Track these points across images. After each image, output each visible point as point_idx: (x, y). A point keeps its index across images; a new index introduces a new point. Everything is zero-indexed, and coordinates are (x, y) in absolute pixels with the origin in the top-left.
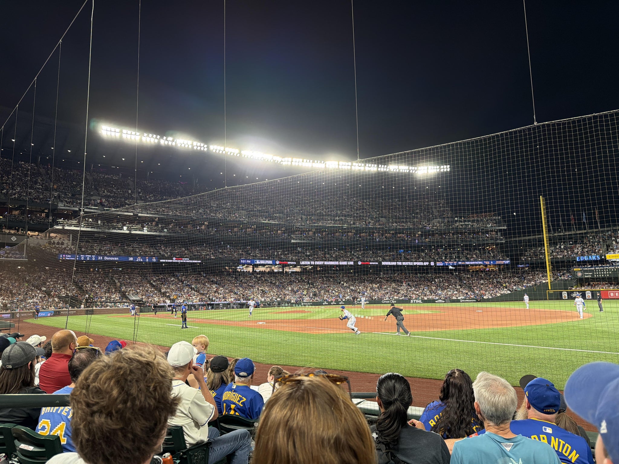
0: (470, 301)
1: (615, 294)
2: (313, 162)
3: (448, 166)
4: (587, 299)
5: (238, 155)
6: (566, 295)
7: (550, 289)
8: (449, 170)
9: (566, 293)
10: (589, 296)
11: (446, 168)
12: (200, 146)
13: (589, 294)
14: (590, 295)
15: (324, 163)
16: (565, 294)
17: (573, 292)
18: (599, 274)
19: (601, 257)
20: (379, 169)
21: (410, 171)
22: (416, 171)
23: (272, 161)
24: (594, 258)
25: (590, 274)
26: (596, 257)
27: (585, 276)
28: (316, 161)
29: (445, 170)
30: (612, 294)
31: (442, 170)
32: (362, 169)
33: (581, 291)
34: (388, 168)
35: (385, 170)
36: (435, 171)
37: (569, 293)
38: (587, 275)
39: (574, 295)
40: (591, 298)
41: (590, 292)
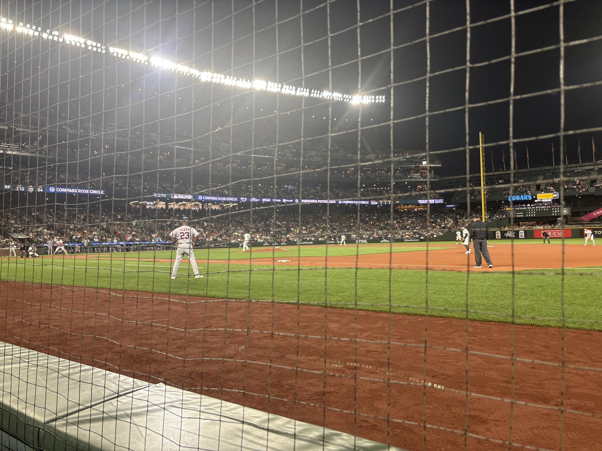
0: (414, 240)
2: (238, 79)
3: (384, 97)
4: (520, 239)
5: (146, 63)
6: (500, 235)
8: (384, 101)
9: (499, 232)
10: (522, 236)
11: (382, 99)
12: (96, 47)
13: (522, 234)
14: (523, 234)
15: (250, 82)
16: (498, 234)
17: (506, 232)
18: (531, 214)
19: (532, 197)
20: (312, 95)
21: (344, 99)
22: (350, 100)
23: (188, 74)
24: (526, 198)
25: (522, 213)
26: (528, 198)
27: (517, 216)
28: (241, 79)
29: (380, 101)
31: (377, 101)
32: (293, 92)
33: (515, 231)
34: (321, 94)
35: (318, 96)
36: (370, 101)
37: (503, 233)
38: (519, 215)
39: (507, 235)
40: (524, 237)
41: (523, 231)
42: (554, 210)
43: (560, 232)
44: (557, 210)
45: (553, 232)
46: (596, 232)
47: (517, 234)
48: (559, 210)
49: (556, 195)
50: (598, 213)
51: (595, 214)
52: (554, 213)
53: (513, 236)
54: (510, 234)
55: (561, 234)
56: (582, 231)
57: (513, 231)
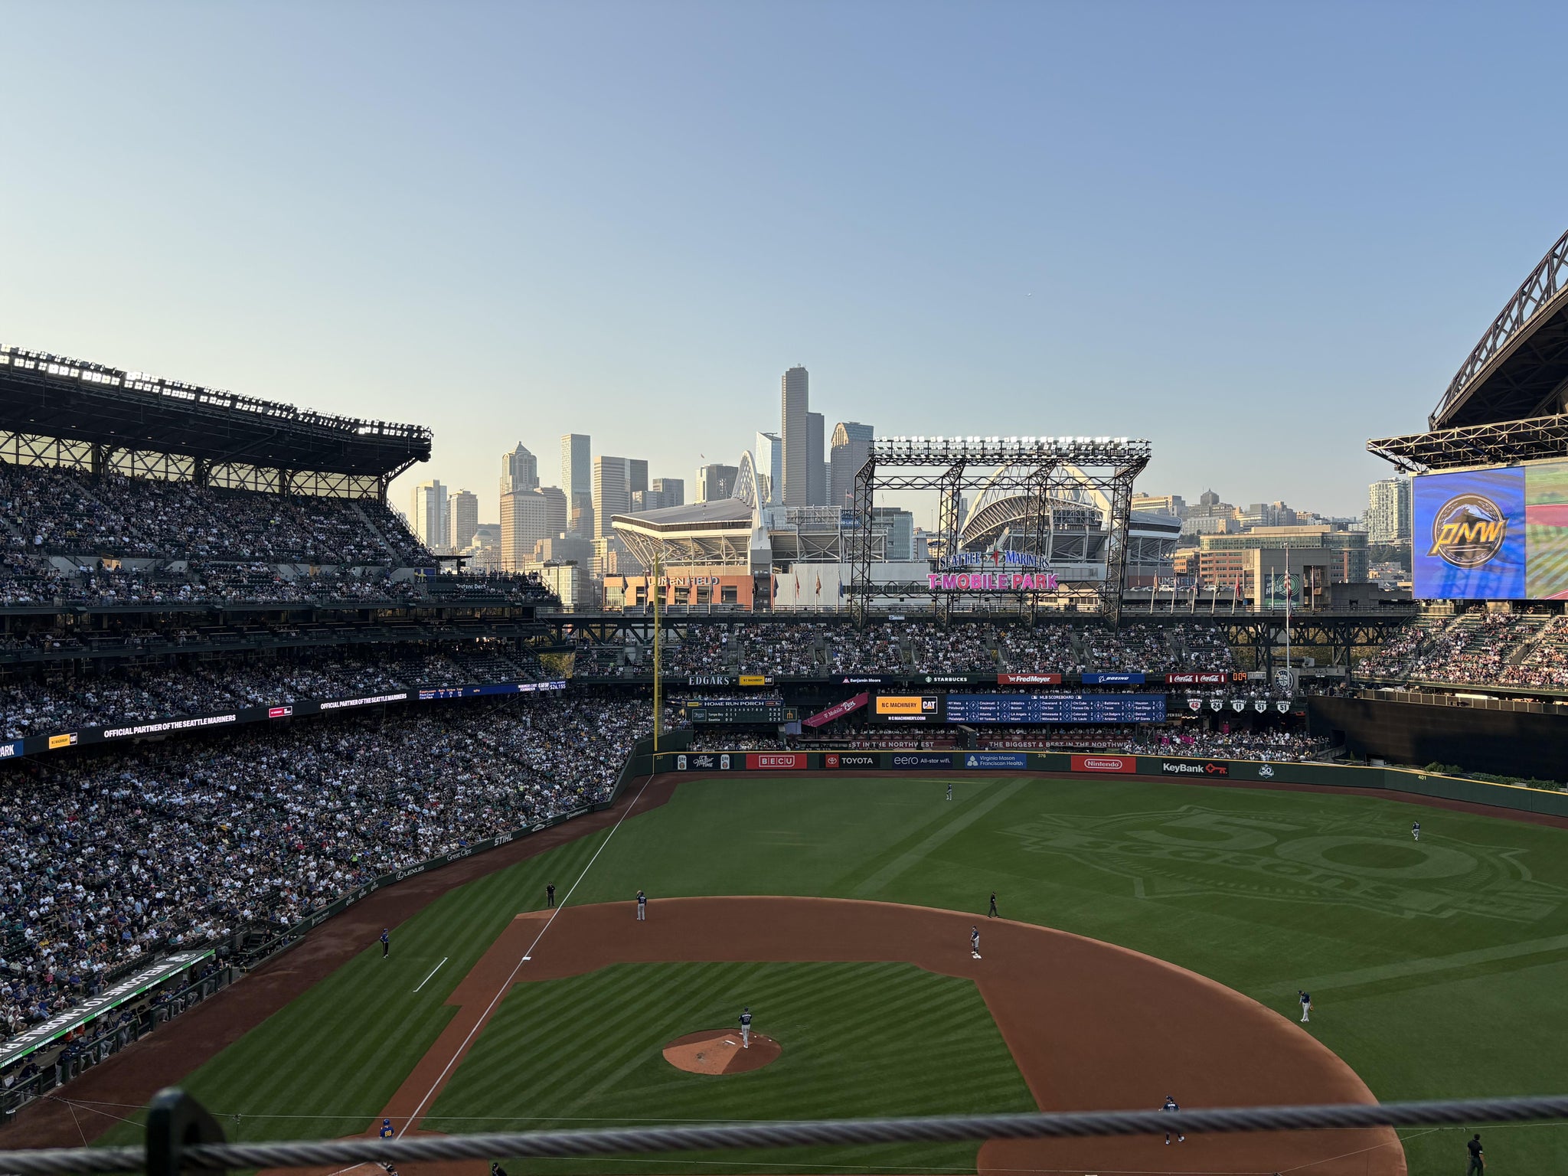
1: (768, 760)
4: (723, 770)
6: (685, 762)
7: (656, 749)
9: (685, 757)
10: (725, 765)
13: (725, 761)
14: (728, 762)
16: (682, 761)
17: (697, 756)
19: (730, 680)
24: (719, 682)
25: (717, 715)
26: (723, 681)
27: (711, 720)
30: (764, 761)
33: (712, 756)
37: (691, 758)
38: (713, 717)
39: (699, 762)
40: (728, 768)
41: (728, 756)
42: (772, 712)
43: (789, 758)
44: (777, 712)
45: (779, 758)
46: (844, 759)
47: (716, 759)
48: (781, 712)
49: (769, 680)
50: (831, 714)
51: (826, 715)
52: (772, 717)
53: (711, 765)
54: (705, 762)
55: (790, 763)
56: (823, 757)
57: (709, 756)
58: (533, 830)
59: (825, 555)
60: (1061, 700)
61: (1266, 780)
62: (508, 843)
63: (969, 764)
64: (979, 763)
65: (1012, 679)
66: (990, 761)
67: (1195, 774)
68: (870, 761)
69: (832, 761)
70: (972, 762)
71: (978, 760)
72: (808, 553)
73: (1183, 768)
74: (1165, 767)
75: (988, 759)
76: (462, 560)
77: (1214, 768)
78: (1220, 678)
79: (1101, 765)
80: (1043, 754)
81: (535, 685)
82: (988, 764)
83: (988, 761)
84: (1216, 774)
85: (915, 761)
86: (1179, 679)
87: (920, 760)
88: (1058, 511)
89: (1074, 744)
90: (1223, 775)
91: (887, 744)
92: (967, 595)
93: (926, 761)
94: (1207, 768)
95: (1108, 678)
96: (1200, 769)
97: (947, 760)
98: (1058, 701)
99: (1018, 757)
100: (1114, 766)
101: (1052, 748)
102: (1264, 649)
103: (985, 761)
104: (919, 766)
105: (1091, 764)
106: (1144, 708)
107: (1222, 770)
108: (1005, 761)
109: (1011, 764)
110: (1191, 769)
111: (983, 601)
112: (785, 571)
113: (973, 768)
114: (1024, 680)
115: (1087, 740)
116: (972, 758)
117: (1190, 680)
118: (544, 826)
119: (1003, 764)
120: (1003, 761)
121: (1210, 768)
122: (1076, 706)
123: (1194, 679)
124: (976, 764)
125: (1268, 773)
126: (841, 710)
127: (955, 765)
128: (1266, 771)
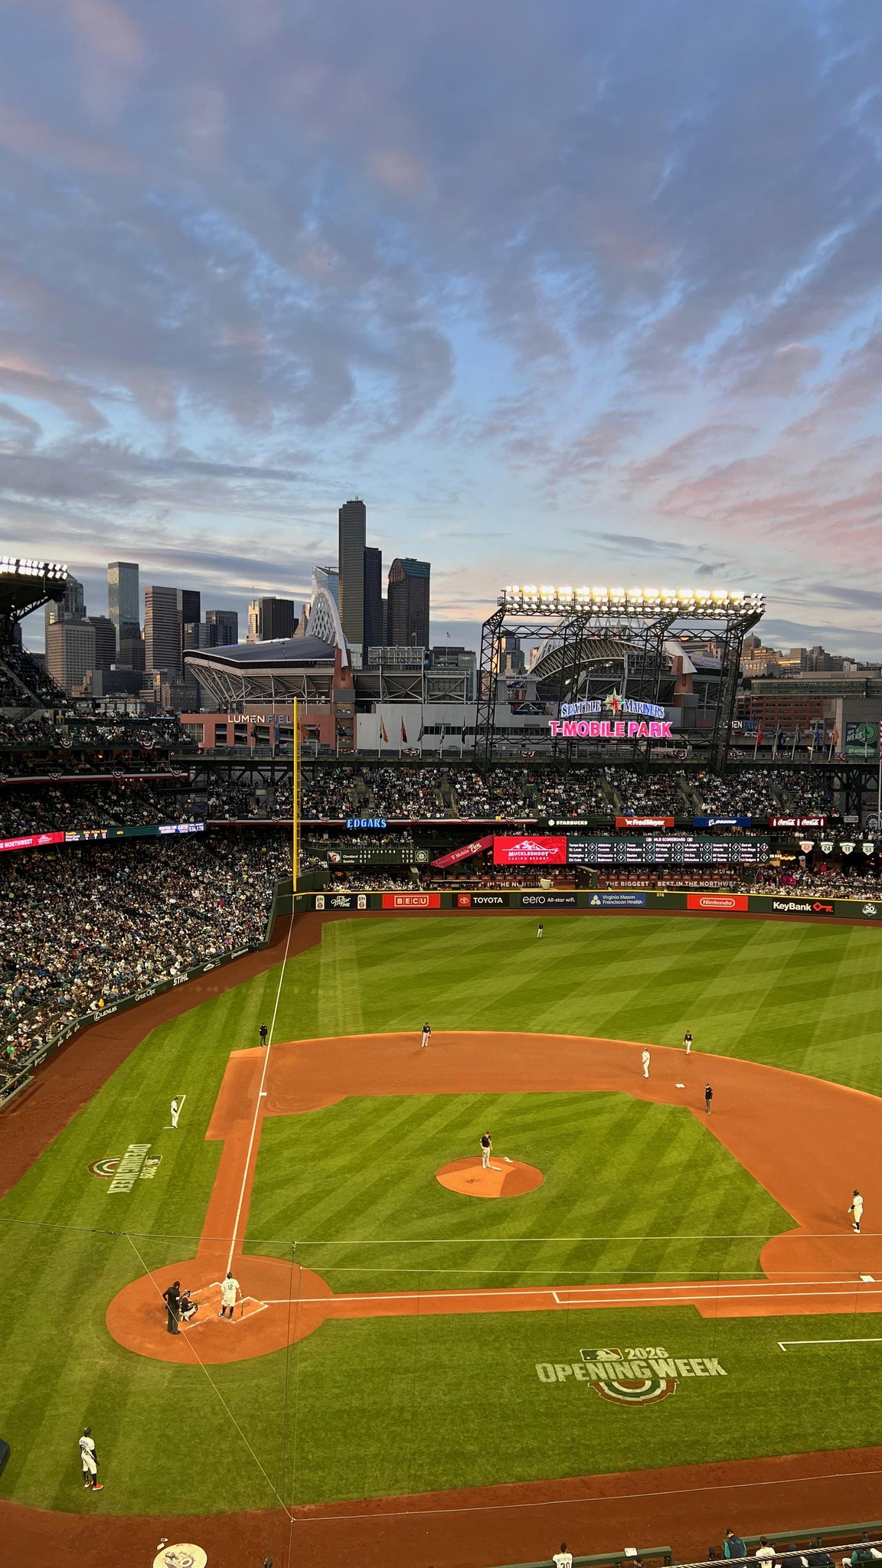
1: (404, 899)
4: (360, 910)
6: (323, 902)
7: (295, 890)
9: (323, 897)
10: (361, 904)
13: (362, 902)
14: (365, 902)
16: (320, 902)
25: (351, 857)
27: (344, 861)
30: (400, 901)
31: (51, 575)
36: (36, 573)
37: (328, 898)
38: (346, 859)
39: (336, 902)
40: (365, 907)
41: (364, 896)
42: (405, 854)
43: (423, 898)
44: (409, 854)
45: (413, 898)
46: (476, 899)
47: (353, 899)
48: (413, 854)
50: (458, 855)
51: (453, 857)
52: (405, 858)
53: (348, 905)
54: (343, 902)
55: (424, 902)
56: (455, 897)
57: (347, 896)
58: (205, 970)
59: (407, 696)
60: (673, 842)
61: (869, 918)
62: (185, 982)
63: (593, 903)
64: (602, 902)
65: (629, 823)
66: (612, 900)
67: (803, 911)
68: (500, 900)
69: (464, 900)
70: (595, 901)
71: (600, 899)
72: (391, 693)
73: (792, 906)
74: (776, 905)
75: (611, 898)
76: (97, 701)
77: (821, 907)
78: (819, 822)
79: (715, 904)
80: (660, 893)
81: (175, 827)
82: (609, 903)
83: (610, 900)
84: (823, 912)
85: (542, 900)
86: (782, 823)
87: (547, 900)
88: (633, 656)
89: (684, 883)
90: (829, 913)
91: (510, 884)
92: (587, 742)
93: (552, 900)
94: (814, 906)
95: (718, 822)
96: (808, 908)
97: (572, 899)
98: (671, 843)
99: (638, 896)
100: (728, 904)
101: (669, 888)
102: (855, 794)
103: (607, 900)
104: (547, 906)
105: (706, 902)
106: (749, 850)
107: (829, 908)
108: (626, 900)
109: (631, 902)
110: (799, 907)
111: (600, 748)
112: (368, 711)
113: (596, 907)
114: (640, 823)
115: (695, 880)
116: (596, 897)
117: (792, 824)
118: (213, 965)
119: (623, 902)
120: (624, 900)
121: (818, 907)
122: (688, 848)
123: (796, 822)
124: (599, 903)
125: (871, 911)
126: (467, 851)
127: (579, 906)
128: (869, 910)
